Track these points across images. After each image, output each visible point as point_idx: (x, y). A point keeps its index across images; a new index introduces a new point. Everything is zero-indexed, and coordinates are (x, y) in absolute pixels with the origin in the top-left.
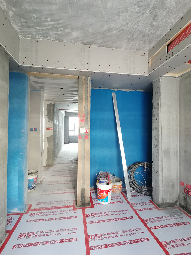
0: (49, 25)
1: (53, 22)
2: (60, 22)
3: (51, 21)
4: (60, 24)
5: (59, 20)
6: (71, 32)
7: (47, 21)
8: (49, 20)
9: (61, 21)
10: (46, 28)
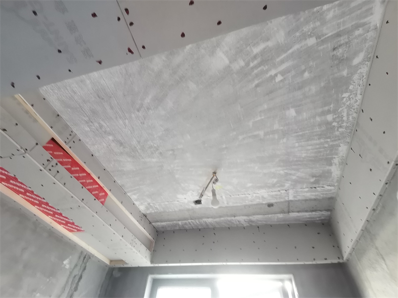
0: (282, 62)
1: (271, 76)
2: (256, 82)
4: (257, 76)
5: (257, 86)
7: (283, 73)
9: (254, 85)
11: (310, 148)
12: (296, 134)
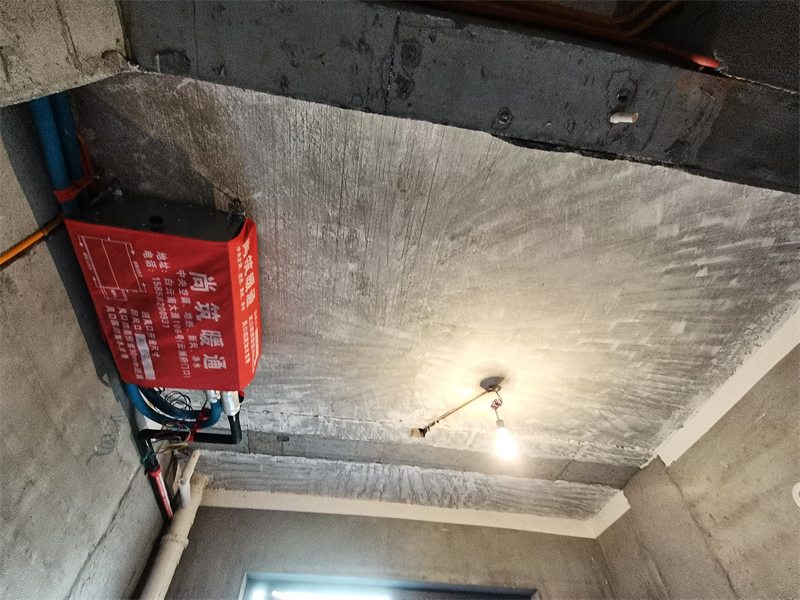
0: (723, 252)
1: (696, 265)
2: (672, 266)
3: (696, 269)
4: (680, 257)
5: (667, 272)
6: (662, 222)
7: (711, 268)
8: (702, 273)
9: (664, 269)
10: (739, 243)
11: (662, 385)
12: (660, 360)
